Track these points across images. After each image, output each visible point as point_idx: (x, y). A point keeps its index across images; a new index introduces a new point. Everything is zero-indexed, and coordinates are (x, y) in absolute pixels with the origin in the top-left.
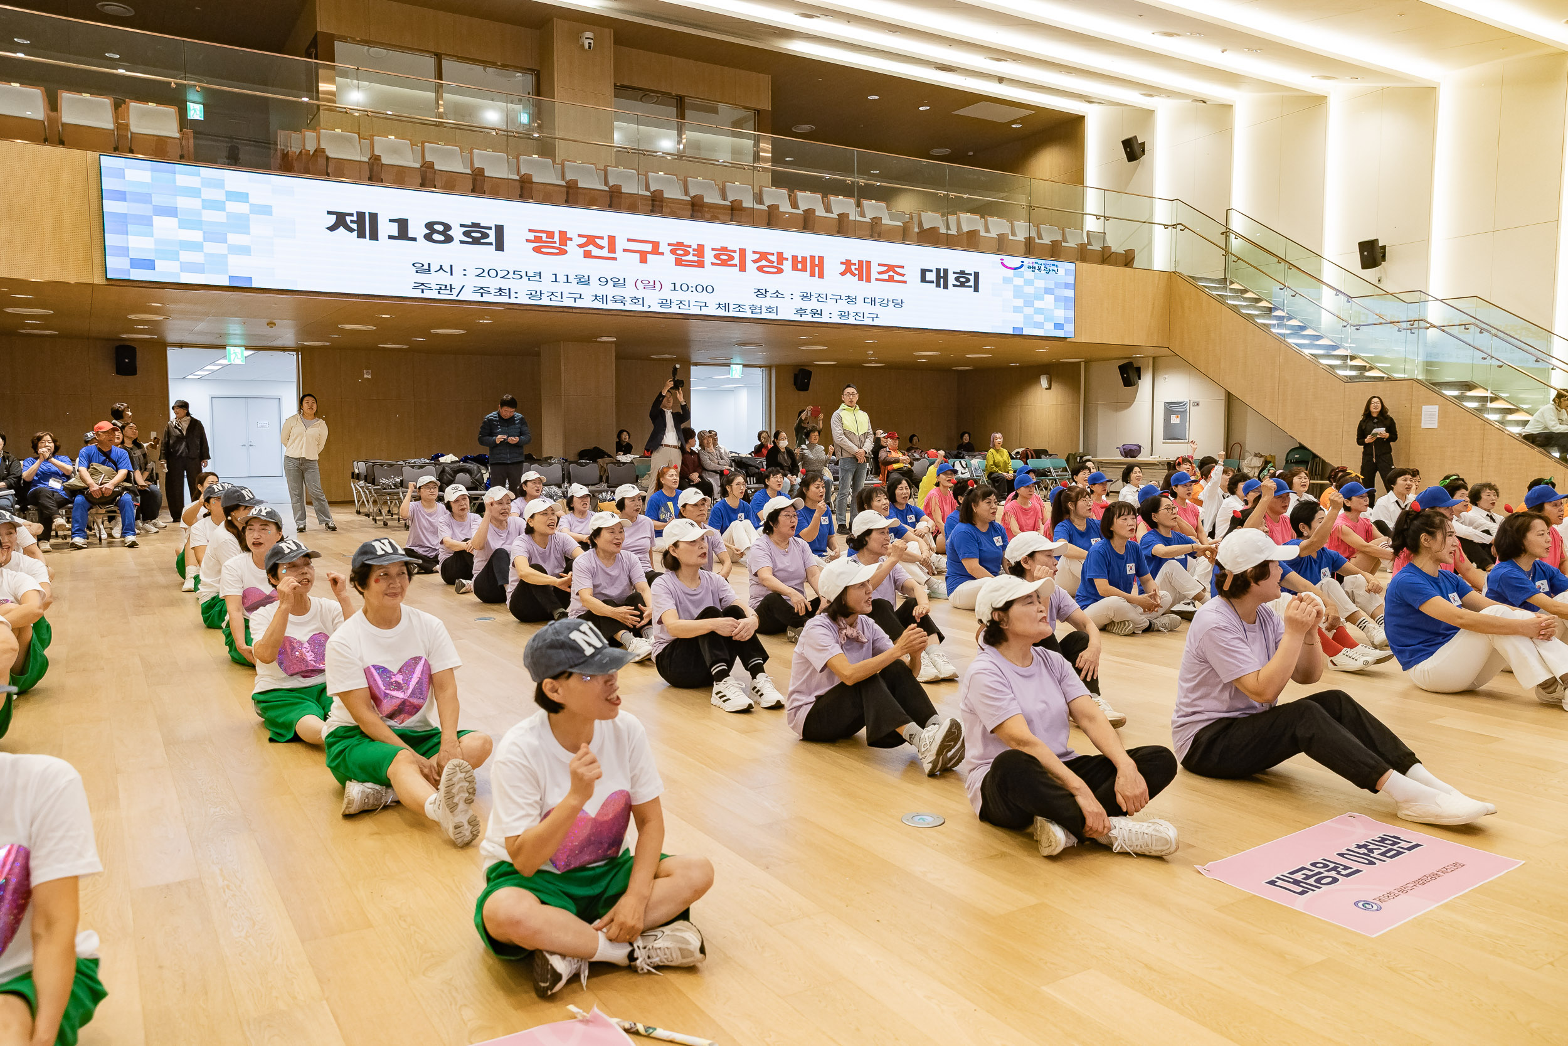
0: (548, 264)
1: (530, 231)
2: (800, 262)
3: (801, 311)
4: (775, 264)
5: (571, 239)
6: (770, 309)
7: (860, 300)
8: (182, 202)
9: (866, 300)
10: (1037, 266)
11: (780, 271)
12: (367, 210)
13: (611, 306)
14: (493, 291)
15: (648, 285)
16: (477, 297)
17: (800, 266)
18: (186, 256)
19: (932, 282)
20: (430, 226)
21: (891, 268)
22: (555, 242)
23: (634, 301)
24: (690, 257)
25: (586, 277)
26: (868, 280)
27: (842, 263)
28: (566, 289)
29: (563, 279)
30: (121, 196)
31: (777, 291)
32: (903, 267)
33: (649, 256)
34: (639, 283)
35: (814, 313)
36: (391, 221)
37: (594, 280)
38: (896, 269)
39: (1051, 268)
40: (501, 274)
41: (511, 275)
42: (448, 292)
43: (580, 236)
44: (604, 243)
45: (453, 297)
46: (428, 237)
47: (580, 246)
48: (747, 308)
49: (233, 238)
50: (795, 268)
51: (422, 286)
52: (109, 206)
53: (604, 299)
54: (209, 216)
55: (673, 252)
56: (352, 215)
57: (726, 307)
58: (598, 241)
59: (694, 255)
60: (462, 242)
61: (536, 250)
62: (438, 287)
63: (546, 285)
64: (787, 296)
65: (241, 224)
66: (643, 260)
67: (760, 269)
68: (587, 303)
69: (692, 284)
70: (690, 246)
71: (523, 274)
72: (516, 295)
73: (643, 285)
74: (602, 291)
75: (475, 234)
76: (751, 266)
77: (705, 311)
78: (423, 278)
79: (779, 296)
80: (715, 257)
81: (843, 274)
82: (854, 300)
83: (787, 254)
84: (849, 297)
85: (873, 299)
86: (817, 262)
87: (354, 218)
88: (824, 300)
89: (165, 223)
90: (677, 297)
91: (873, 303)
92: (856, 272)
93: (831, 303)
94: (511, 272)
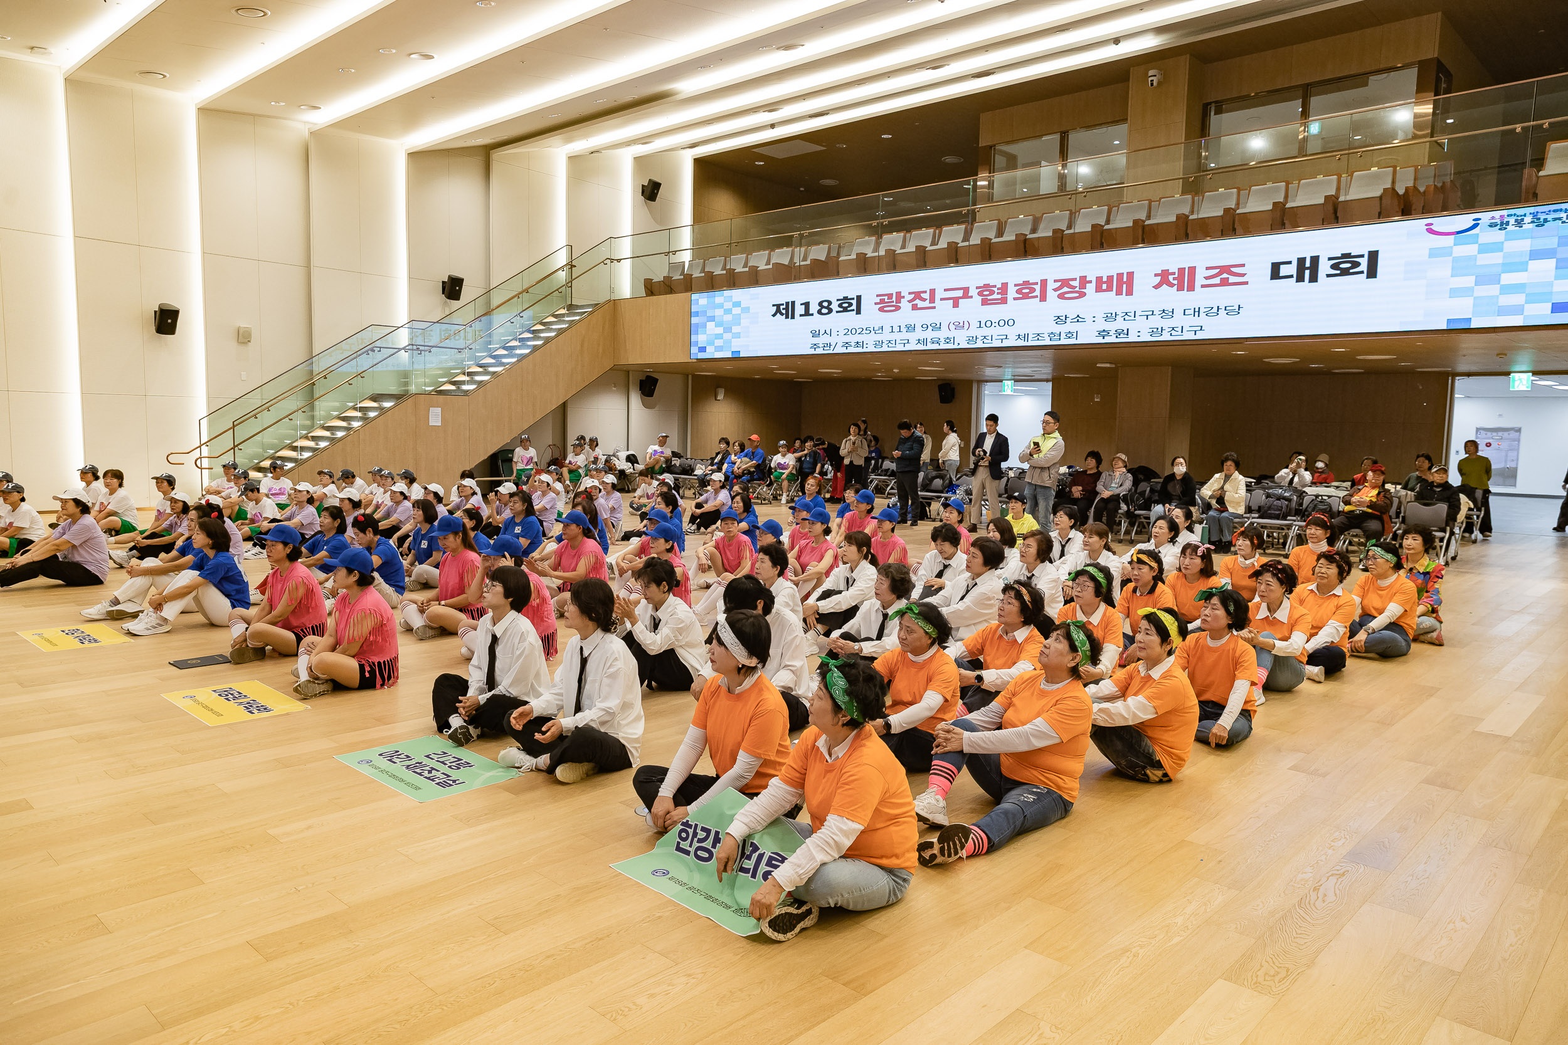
0: (888, 319)
1: (877, 296)
2: (1105, 282)
3: (1103, 333)
4: (1077, 289)
5: (904, 297)
6: (1069, 335)
7: (1178, 313)
8: (718, 312)
9: (1187, 312)
11: (1082, 295)
12: (790, 300)
13: (930, 347)
14: (853, 344)
15: (959, 326)
16: (844, 350)
17: (1104, 286)
18: (717, 343)
19: (1292, 276)
20: (820, 304)
21: (1225, 269)
22: (893, 302)
23: (948, 340)
24: (995, 296)
25: (913, 326)
26: (1191, 288)
27: (1156, 275)
29: (896, 329)
30: (697, 314)
31: (1078, 316)
32: (1243, 265)
33: (961, 301)
34: (952, 325)
35: (1118, 333)
36: (801, 304)
37: (918, 328)
38: (1232, 269)
40: (859, 331)
41: (864, 331)
42: (828, 348)
43: (910, 293)
44: (926, 296)
45: (831, 352)
46: (819, 312)
47: (909, 301)
48: (1046, 336)
49: (735, 329)
50: (1099, 289)
51: (815, 347)
52: (694, 320)
53: (925, 342)
54: (728, 318)
55: (980, 294)
56: (783, 304)
57: (1026, 337)
58: (922, 295)
59: (998, 293)
60: (837, 312)
61: (881, 310)
62: (823, 345)
63: (886, 336)
64: (1089, 319)
65: (737, 320)
66: (956, 305)
67: (1061, 297)
68: (912, 346)
69: (996, 320)
70: (995, 286)
71: (872, 329)
72: (867, 346)
74: (923, 335)
75: (846, 305)
76: (1051, 295)
77: (1006, 344)
78: (816, 340)
80: (1017, 292)
81: (1156, 287)
82: (1171, 314)
83: (1092, 277)
84: (1164, 310)
85: (1197, 310)
86: (1125, 280)
87: (784, 307)
88: (1132, 318)
89: (710, 325)
90: (980, 333)
91: (1197, 314)
92: (1175, 282)
93: (1141, 320)
94: (865, 329)
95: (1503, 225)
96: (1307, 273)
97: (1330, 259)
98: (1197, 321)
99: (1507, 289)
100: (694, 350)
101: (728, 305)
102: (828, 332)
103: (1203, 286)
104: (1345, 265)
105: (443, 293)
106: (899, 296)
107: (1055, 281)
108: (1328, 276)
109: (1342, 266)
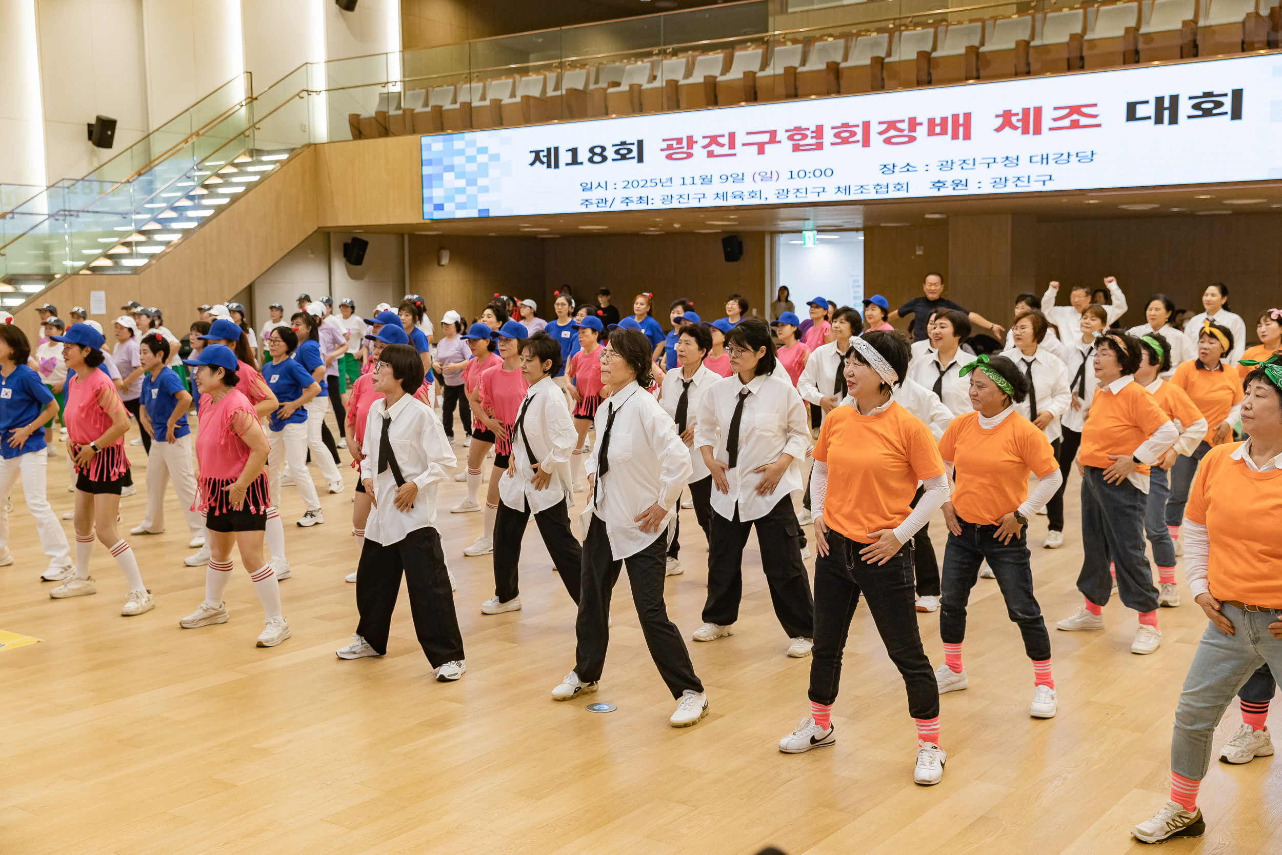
0: (678, 169)
1: (664, 140)
3: (939, 184)
4: (906, 133)
5: (696, 142)
6: (898, 186)
7: (1024, 160)
8: (458, 161)
9: (1033, 159)
11: (912, 139)
12: (552, 146)
13: (732, 202)
14: (635, 199)
15: (766, 177)
16: (623, 207)
17: (938, 129)
18: (458, 198)
19: (1149, 118)
20: (592, 150)
21: (1075, 110)
22: (683, 148)
23: (752, 194)
24: (809, 141)
25: (709, 177)
26: (1037, 131)
27: (997, 116)
28: (688, 189)
29: (688, 181)
30: (430, 163)
31: (908, 164)
32: (1095, 105)
33: (767, 146)
34: (756, 176)
35: (956, 184)
36: (566, 151)
37: (716, 179)
38: (1084, 110)
40: (641, 184)
41: (649, 184)
42: (604, 205)
43: (704, 137)
44: (725, 140)
45: (607, 209)
46: (591, 160)
47: (704, 147)
48: (871, 188)
49: (481, 182)
50: (931, 132)
51: (587, 202)
52: (426, 170)
53: (725, 196)
54: (471, 167)
55: (791, 138)
56: (543, 151)
57: (847, 190)
58: (720, 139)
59: (812, 137)
60: (614, 160)
61: (669, 157)
62: (597, 202)
63: (676, 189)
64: (921, 168)
65: (483, 170)
66: (761, 151)
67: (888, 141)
68: (710, 202)
69: (810, 169)
70: (808, 129)
71: (658, 181)
72: (652, 201)
73: (760, 178)
74: (722, 188)
75: (623, 152)
76: (876, 139)
77: (823, 197)
78: (587, 195)
79: (911, 169)
80: (835, 136)
81: (998, 130)
82: (1015, 161)
83: (922, 118)
84: (1007, 158)
85: (1045, 156)
86: (961, 122)
87: (545, 153)
88: (971, 166)
89: (448, 177)
90: (792, 185)
91: (1045, 161)
93: (981, 168)
94: (649, 181)
96: (1166, 114)
97: (1190, 98)
98: (1045, 169)
100: (428, 208)
101: (471, 151)
102: (603, 185)
103: (1051, 129)
104: (1207, 105)
105: (90, 138)
106: (691, 141)
107: (880, 123)
108: (1190, 118)
109: (1204, 106)
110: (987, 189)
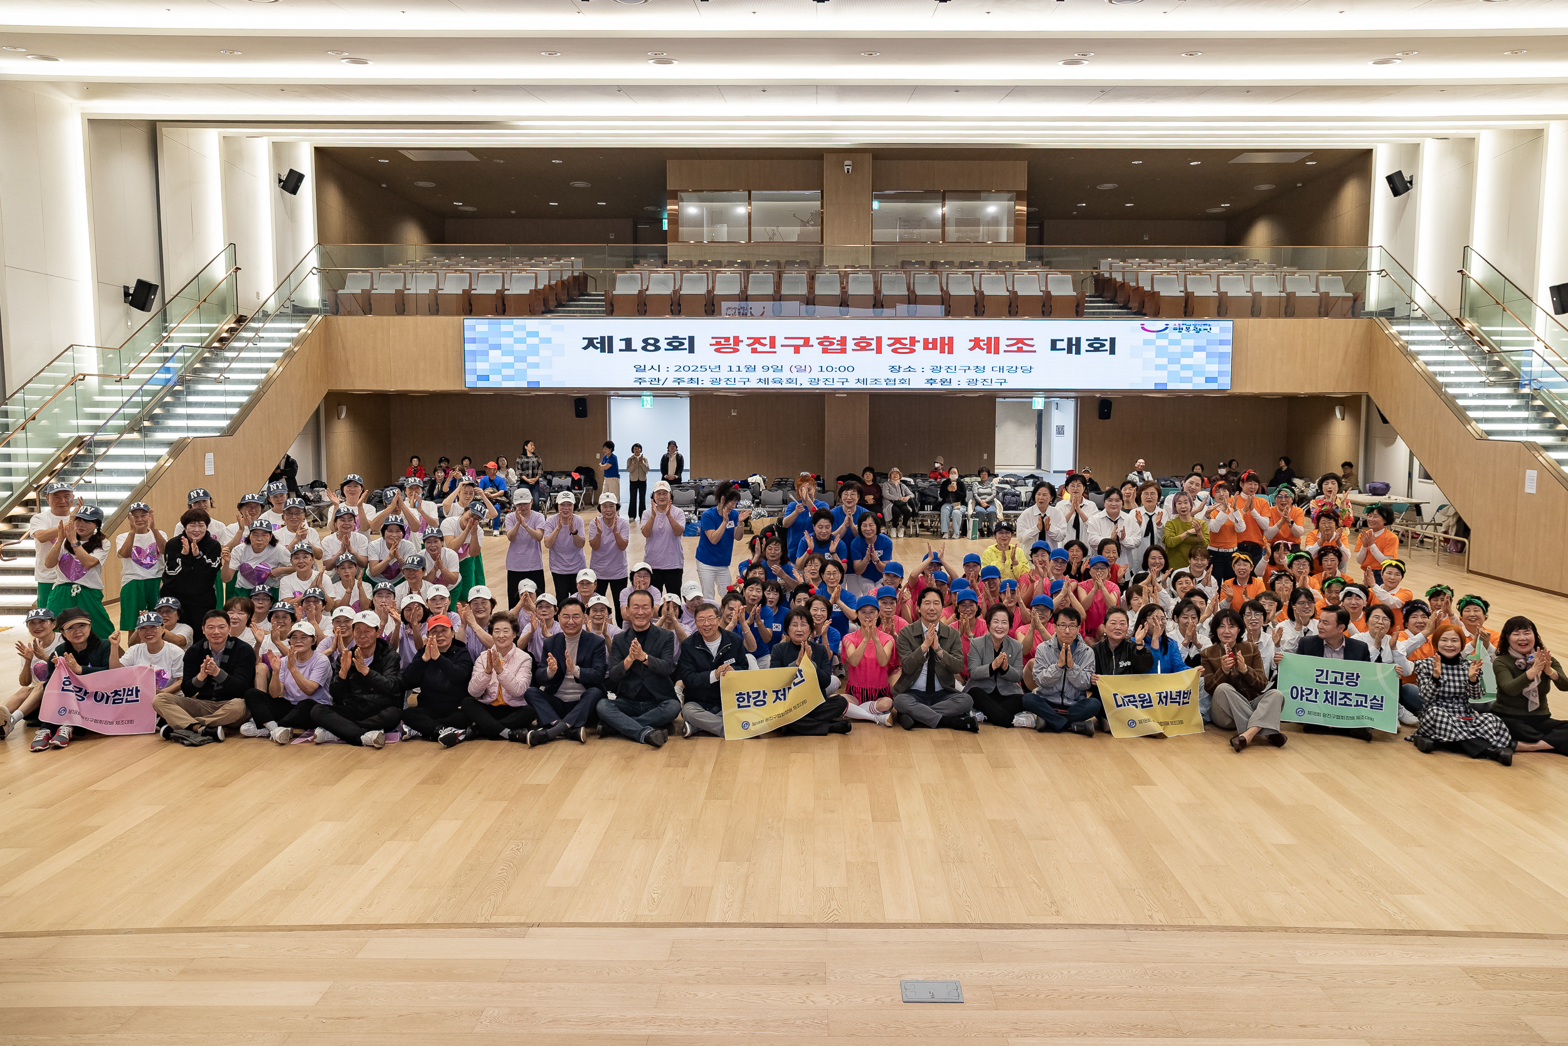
0: (726, 359)
1: (713, 338)
2: (930, 343)
3: (931, 381)
4: (908, 346)
5: (742, 341)
6: (902, 381)
7: (988, 369)
8: (504, 341)
9: (995, 369)
10: (1184, 328)
11: (912, 351)
12: (606, 335)
14: (686, 380)
15: (800, 369)
16: (676, 385)
17: (930, 346)
18: (505, 372)
19: (1064, 349)
20: (645, 341)
21: (1020, 341)
22: (731, 344)
23: (790, 381)
24: (835, 347)
25: (753, 367)
26: (997, 352)
27: (970, 341)
28: (738, 375)
29: (735, 368)
30: (473, 341)
31: (910, 367)
32: (1032, 339)
33: (801, 348)
34: (793, 368)
35: (943, 382)
36: (621, 340)
37: (759, 369)
38: (1025, 341)
39: (1202, 328)
40: (692, 369)
41: (699, 369)
42: (657, 382)
43: (748, 338)
44: (767, 342)
45: (661, 386)
46: (644, 348)
47: (748, 345)
48: (883, 381)
49: (530, 359)
50: (926, 347)
51: (640, 381)
52: (468, 347)
53: (766, 381)
54: (519, 347)
55: (820, 344)
56: (597, 338)
57: (865, 381)
58: (762, 341)
59: (838, 344)
60: (666, 350)
61: (717, 350)
62: (651, 380)
63: (724, 374)
64: (919, 370)
65: (534, 350)
66: (797, 349)
67: (894, 351)
68: (753, 384)
69: (836, 366)
70: (835, 339)
71: (708, 368)
72: (703, 382)
73: (796, 370)
74: (764, 375)
75: (675, 344)
76: (886, 349)
77: (847, 386)
78: (640, 375)
80: (856, 344)
81: (971, 349)
82: (982, 369)
83: (919, 338)
84: (977, 367)
86: (946, 342)
87: (599, 341)
88: (954, 371)
89: (494, 354)
90: (822, 376)
92: (985, 347)
93: (960, 373)
94: (699, 367)
95: (1181, 329)
96: (1074, 347)
97: (1087, 340)
98: (1001, 376)
99: (1184, 367)
100: (470, 378)
101: (519, 334)
102: (656, 368)
103: (1005, 351)
104: (1096, 345)
106: (737, 340)
107: (889, 339)
108: (1087, 351)
110: (964, 386)
